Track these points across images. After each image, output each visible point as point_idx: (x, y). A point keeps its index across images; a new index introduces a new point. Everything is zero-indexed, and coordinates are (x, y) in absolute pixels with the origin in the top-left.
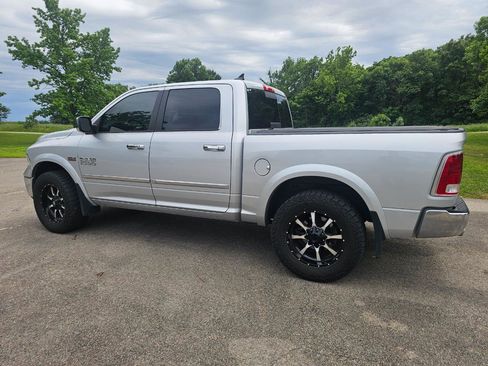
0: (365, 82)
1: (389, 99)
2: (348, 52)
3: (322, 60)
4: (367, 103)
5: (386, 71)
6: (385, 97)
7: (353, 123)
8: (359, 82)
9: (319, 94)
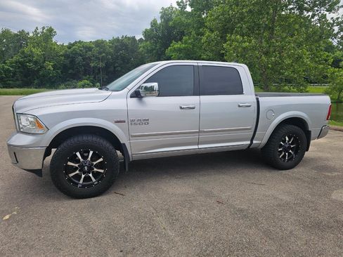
0: (66, 56)
1: (85, 70)
2: (51, 31)
3: (28, 34)
4: (70, 71)
5: (81, 50)
6: (83, 68)
7: (63, 86)
8: (61, 56)
9: (30, 61)
